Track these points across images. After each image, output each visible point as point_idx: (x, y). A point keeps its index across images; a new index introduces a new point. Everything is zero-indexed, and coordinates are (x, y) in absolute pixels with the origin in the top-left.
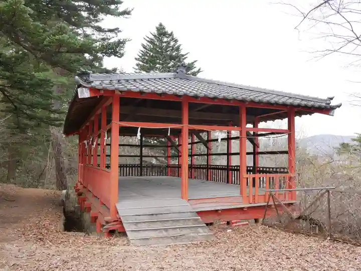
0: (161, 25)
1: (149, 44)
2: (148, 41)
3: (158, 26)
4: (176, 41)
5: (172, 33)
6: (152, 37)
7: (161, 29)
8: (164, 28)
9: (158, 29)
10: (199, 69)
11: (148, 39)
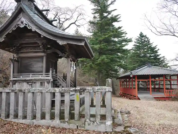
0: (141, 33)
1: (137, 41)
2: (136, 40)
3: (140, 33)
4: (148, 38)
5: (146, 35)
6: (138, 38)
7: (141, 35)
8: (142, 34)
9: (140, 35)
10: (159, 49)
11: (136, 39)
